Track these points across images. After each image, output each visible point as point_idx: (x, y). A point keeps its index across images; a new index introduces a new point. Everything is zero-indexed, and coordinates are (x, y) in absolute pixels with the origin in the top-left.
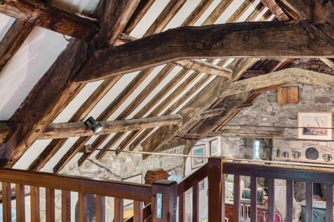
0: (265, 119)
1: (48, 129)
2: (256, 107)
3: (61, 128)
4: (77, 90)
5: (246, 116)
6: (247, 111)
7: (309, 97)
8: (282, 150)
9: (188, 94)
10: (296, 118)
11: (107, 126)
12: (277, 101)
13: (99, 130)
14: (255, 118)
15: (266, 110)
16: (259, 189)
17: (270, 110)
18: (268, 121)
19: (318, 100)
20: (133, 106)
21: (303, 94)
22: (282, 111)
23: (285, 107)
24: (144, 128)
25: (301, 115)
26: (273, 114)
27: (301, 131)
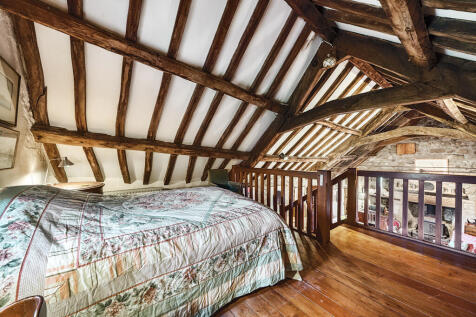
1: (265, 156)
2: (380, 156)
3: (270, 157)
4: (279, 137)
6: (372, 159)
7: (425, 150)
9: (333, 145)
10: (414, 163)
11: (290, 158)
12: (396, 153)
13: (286, 159)
15: (387, 158)
16: (382, 206)
17: (390, 158)
19: (433, 151)
20: (302, 149)
22: (401, 158)
24: (308, 162)
25: (417, 161)
26: (393, 161)
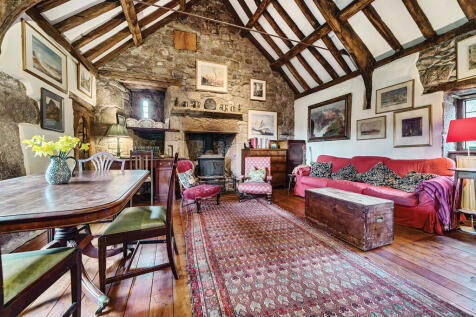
0: (159, 64)
2: (149, 47)
5: (136, 57)
6: (136, 51)
7: (206, 47)
8: (181, 101)
10: (195, 67)
12: (174, 45)
14: (147, 61)
15: (161, 54)
17: (166, 53)
18: (164, 66)
19: (214, 52)
21: (201, 43)
22: (180, 57)
23: (182, 54)
25: (200, 63)
27: (199, 80)
